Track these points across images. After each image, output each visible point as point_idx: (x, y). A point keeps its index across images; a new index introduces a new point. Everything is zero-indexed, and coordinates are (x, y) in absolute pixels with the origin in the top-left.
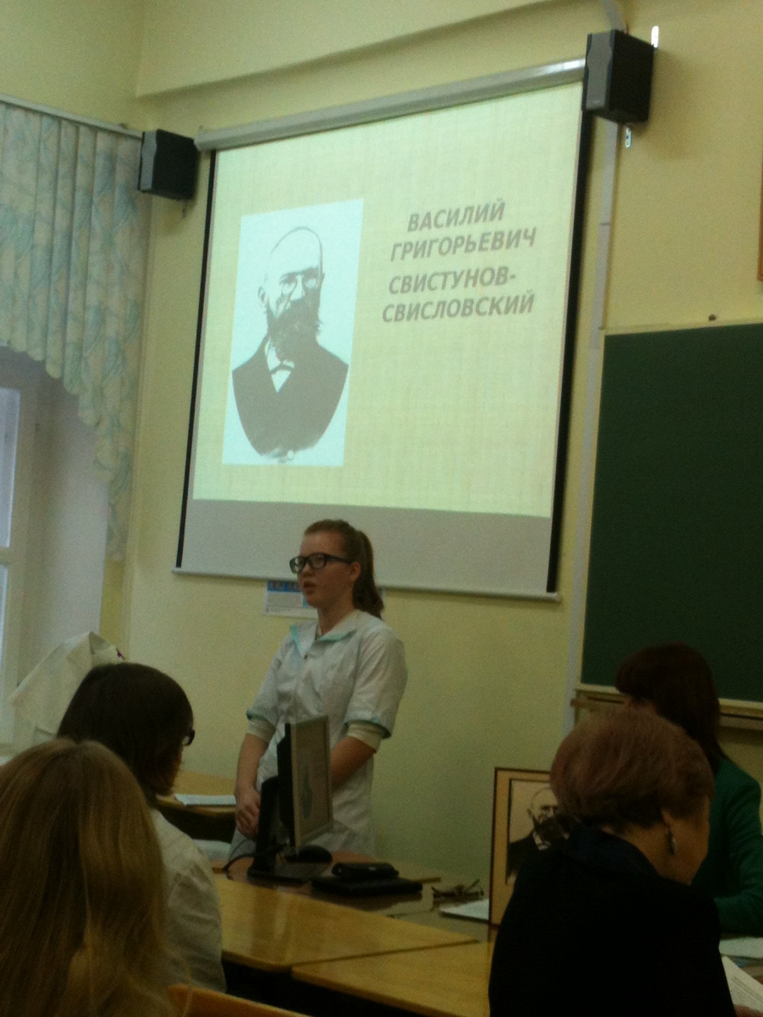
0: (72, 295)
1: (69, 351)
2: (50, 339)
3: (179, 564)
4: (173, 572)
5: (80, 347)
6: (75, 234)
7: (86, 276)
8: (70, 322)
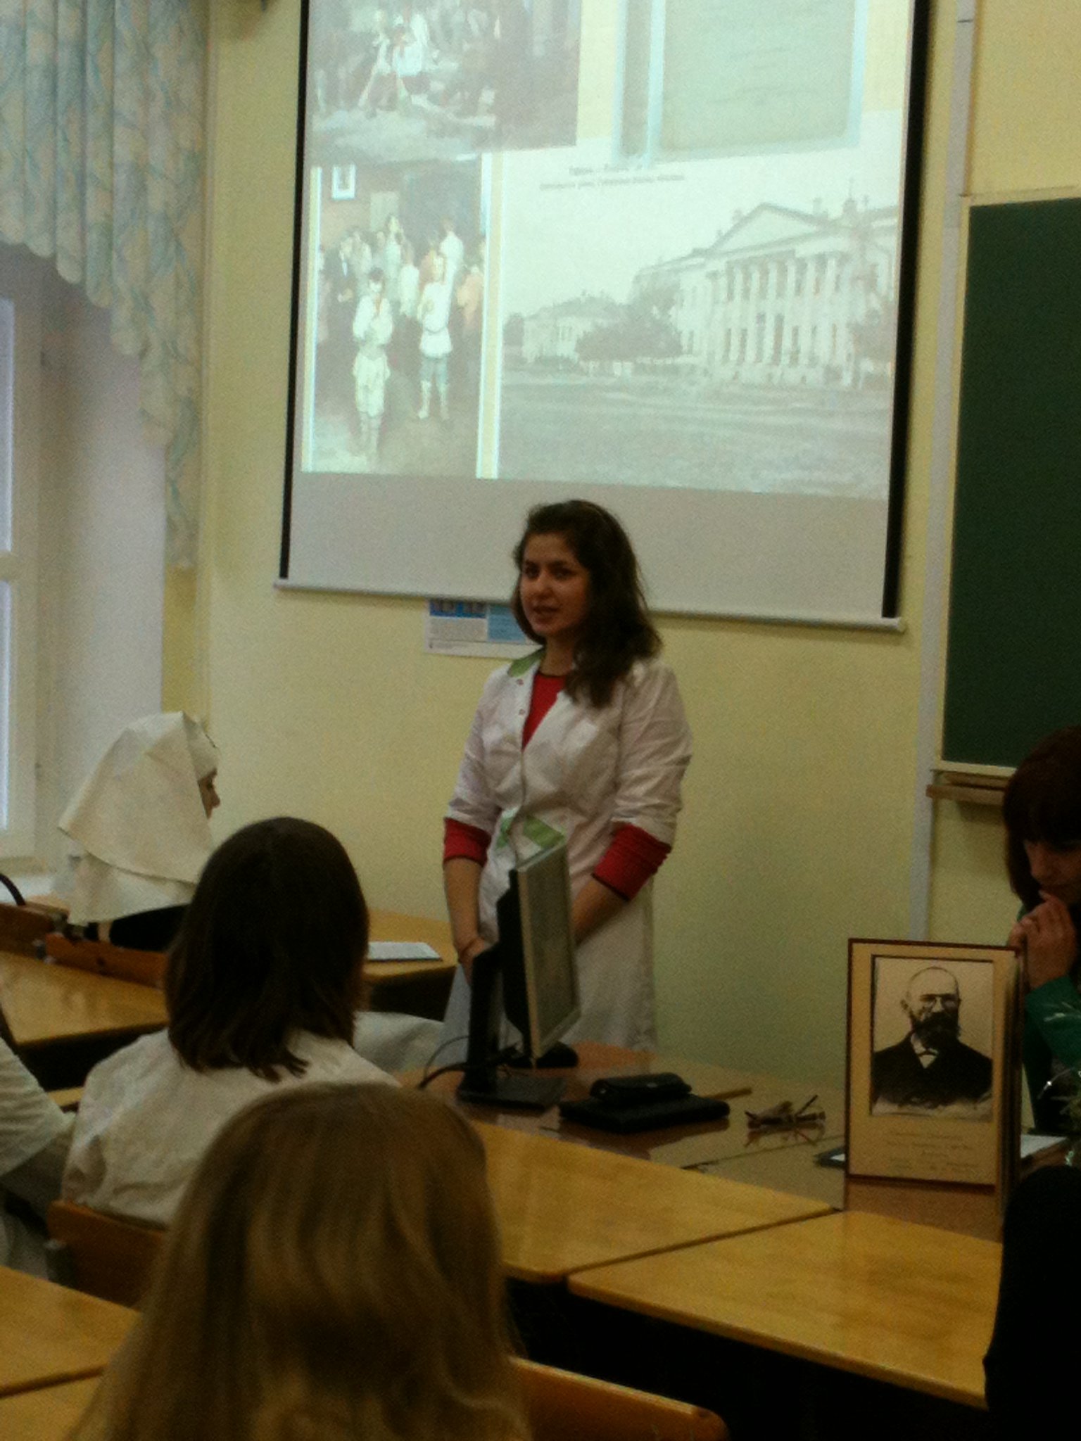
0: (90, 145)
1: (93, 237)
2: (61, 219)
3: (284, 573)
4: (275, 586)
5: (108, 231)
6: (91, 46)
7: (111, 113)
8: (90, 193)
